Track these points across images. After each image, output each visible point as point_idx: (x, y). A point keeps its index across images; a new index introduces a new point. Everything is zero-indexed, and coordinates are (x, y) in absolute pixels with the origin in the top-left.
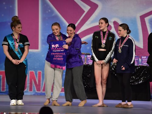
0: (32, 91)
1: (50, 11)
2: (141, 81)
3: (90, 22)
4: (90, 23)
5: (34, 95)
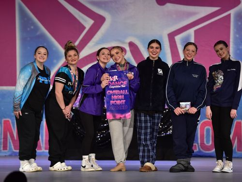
0: (7, 149)
1: (32, 27)
2: (170, 130)
3: (93, 44)
4: (95, 45)
5: (10, 156)
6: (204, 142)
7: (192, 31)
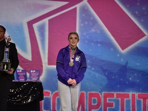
6: (55, 109)
7: (46, 20)
